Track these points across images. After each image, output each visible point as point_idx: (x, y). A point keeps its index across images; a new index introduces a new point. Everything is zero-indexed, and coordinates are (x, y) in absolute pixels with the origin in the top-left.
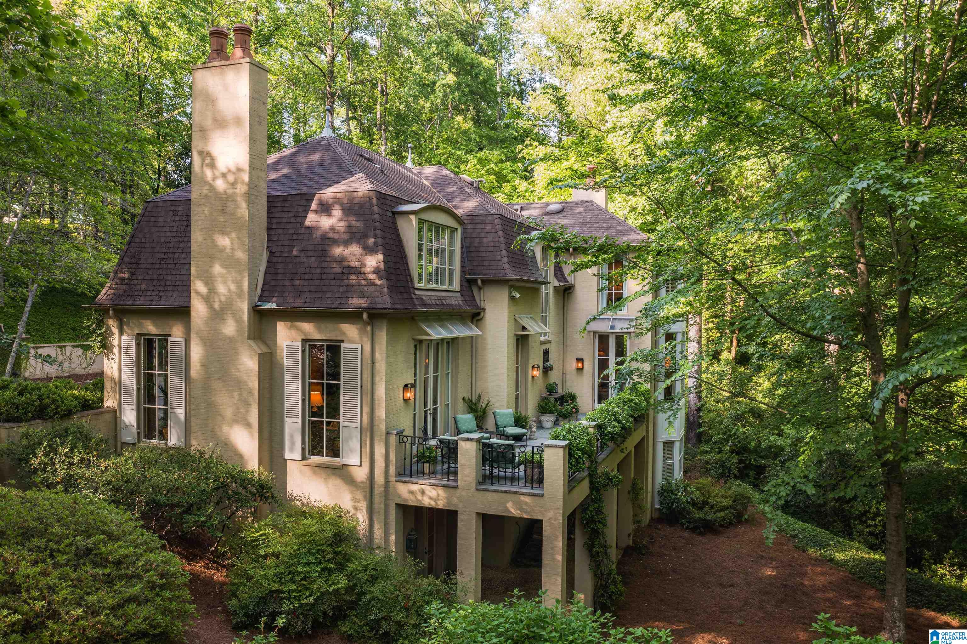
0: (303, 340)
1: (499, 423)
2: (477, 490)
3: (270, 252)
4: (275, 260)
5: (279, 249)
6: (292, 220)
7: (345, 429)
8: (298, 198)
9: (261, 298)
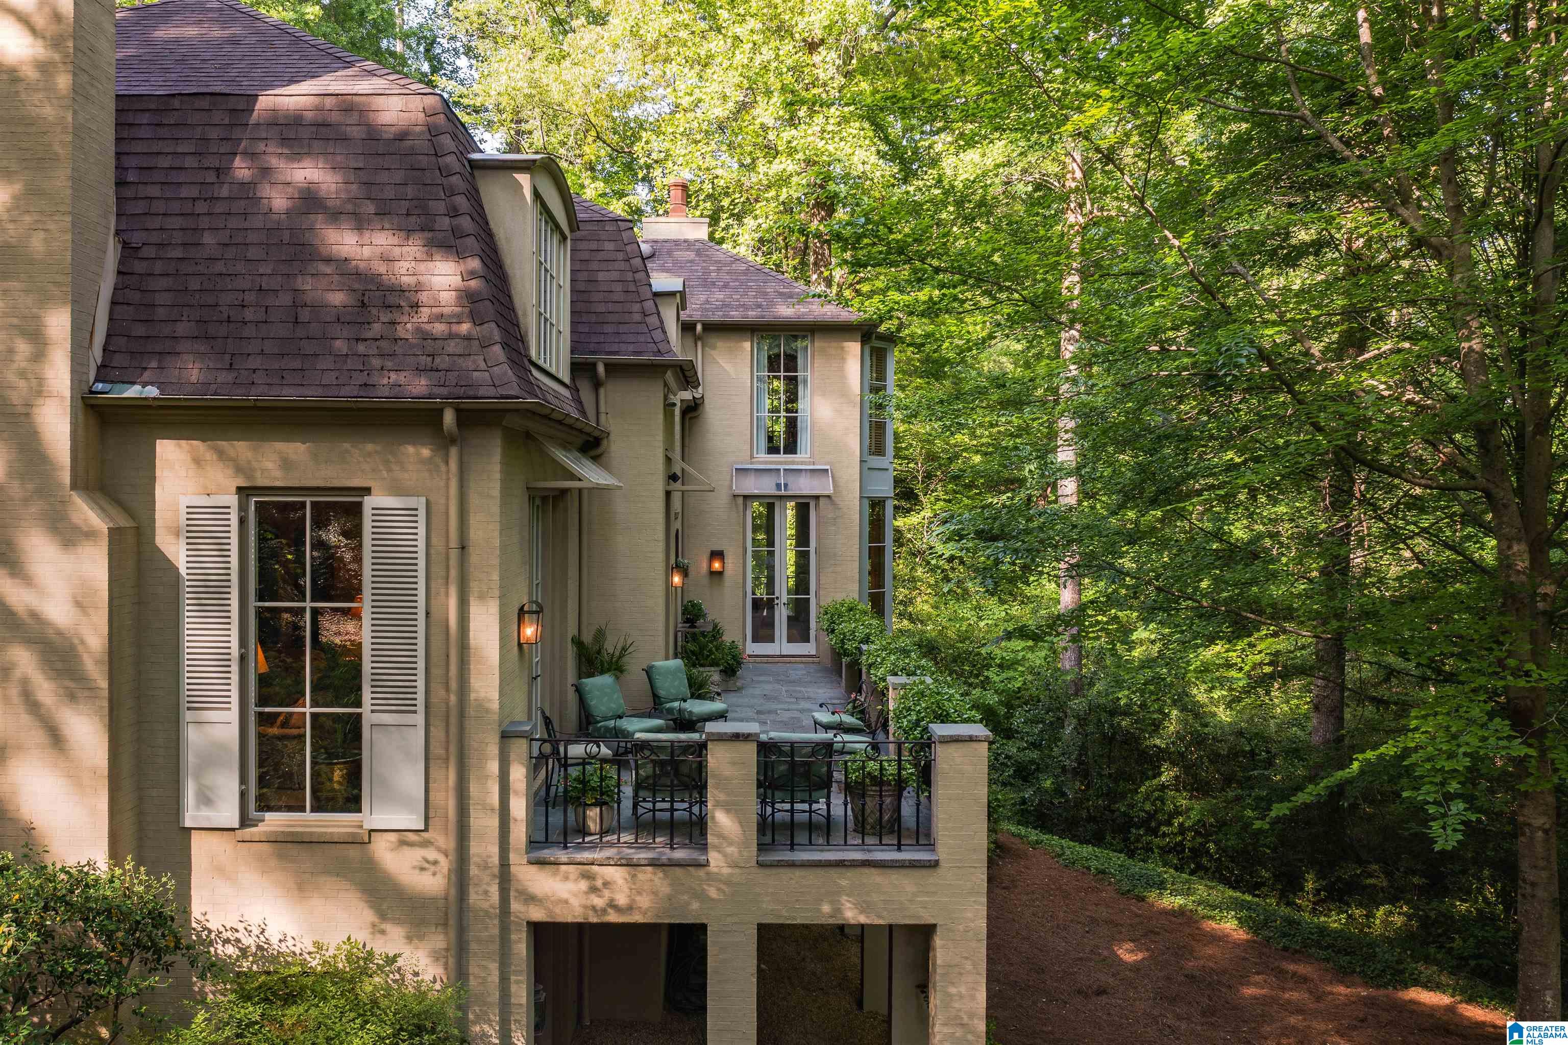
0: (240, 490)
1: (662, 693)
2: (760, 865)
3: (125, 245)
4: (139, 267)
5: (155, 238)
6: (190, 162)
7: (378, 735)
8: (205, 103)
9: (104, 372)
